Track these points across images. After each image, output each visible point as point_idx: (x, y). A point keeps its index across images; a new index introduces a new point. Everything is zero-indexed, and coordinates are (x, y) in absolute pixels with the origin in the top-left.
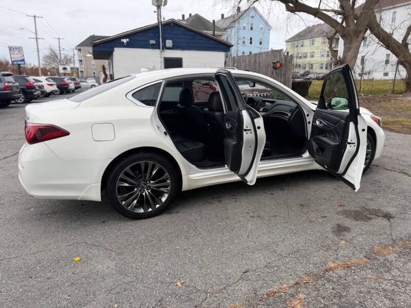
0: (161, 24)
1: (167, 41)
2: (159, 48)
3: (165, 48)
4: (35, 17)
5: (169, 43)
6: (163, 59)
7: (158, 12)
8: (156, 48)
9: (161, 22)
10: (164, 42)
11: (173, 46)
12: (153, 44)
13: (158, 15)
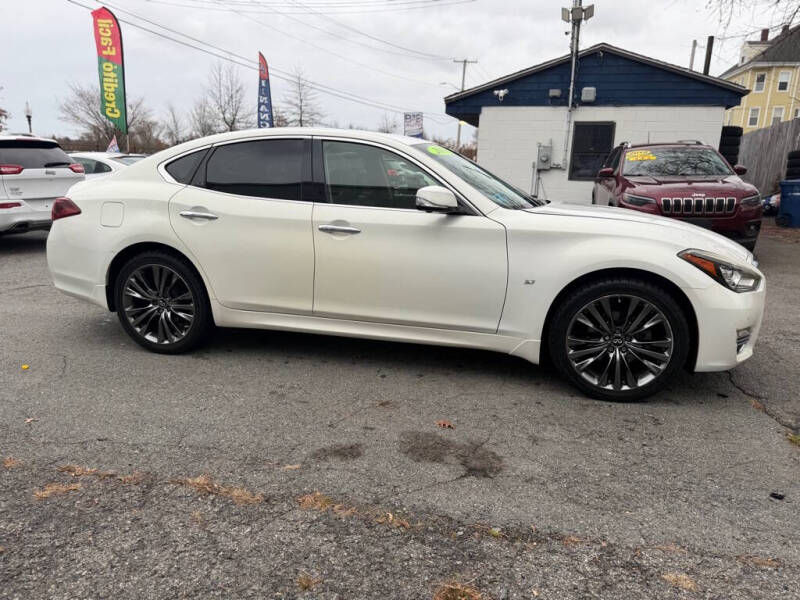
0: (577, 56)
1: (585, 89)
2: (567, 105)
3: (579, 102)
4: (465, 62)
5: (589, 93)
6: (572, 125)
7: (573, 34)
8: (561, 104)
9: (577, 52)
10: (578, 91)
11: (597, 98)
12: (555, 97)
13: (573, 38)
